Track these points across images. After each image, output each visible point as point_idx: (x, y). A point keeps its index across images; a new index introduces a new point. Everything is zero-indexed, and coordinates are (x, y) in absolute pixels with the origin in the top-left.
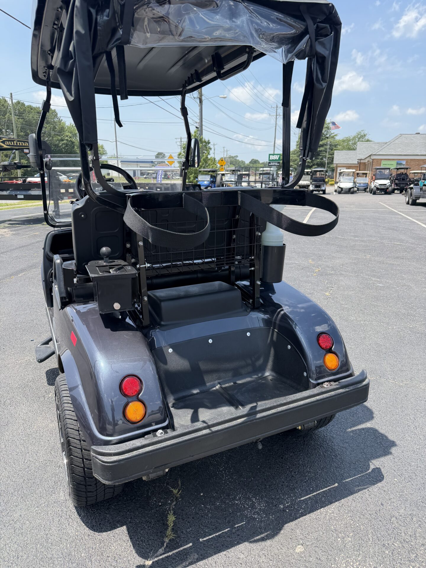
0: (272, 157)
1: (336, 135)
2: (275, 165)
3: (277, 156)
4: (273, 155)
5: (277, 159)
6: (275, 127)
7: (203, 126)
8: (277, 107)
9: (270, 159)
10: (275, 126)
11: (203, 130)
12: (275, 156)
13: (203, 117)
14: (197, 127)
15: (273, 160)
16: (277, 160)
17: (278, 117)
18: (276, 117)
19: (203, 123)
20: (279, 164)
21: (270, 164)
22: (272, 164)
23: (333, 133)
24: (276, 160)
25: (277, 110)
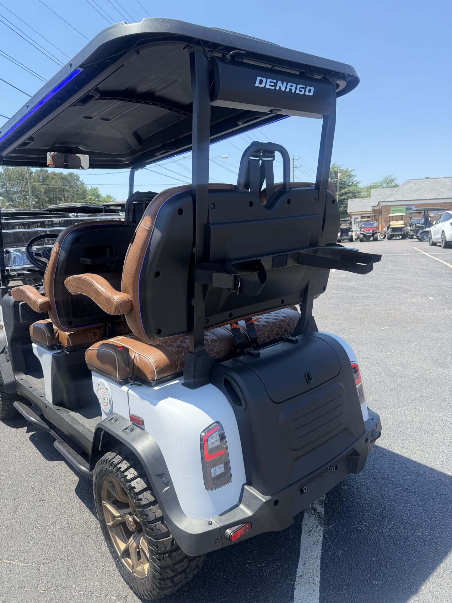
18: (293, 170)
25: (293, 162)
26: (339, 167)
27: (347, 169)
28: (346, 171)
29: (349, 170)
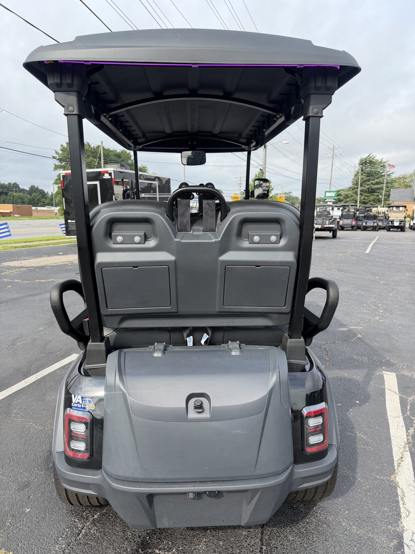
0: (328, 194)
1: (392, 173)
2: (331, 202)
3: (333, 193)
4: (330, 192)
5: (333, 195)
6: (331, 167)
7: (267, 169)
8: (334, 148)
9: (327, 196)
10: (331, 165)
11: (266, 172)
12: (331, 193)
13: (267, 160)
14: (261, 170)
15: (329, 197)
16: (334, 197)
17: (334, 157)
18: (333, 157)
19: (267, 166)
20: (335, 201)
21: (326, 201)
22: (327, 200)
23: (390, 171)
24: (332, 197)
25: (334, 150)
26: (374, 157)
27: (382, 160)
28: (380, 162)
29: (384, 160)
